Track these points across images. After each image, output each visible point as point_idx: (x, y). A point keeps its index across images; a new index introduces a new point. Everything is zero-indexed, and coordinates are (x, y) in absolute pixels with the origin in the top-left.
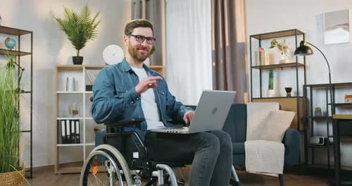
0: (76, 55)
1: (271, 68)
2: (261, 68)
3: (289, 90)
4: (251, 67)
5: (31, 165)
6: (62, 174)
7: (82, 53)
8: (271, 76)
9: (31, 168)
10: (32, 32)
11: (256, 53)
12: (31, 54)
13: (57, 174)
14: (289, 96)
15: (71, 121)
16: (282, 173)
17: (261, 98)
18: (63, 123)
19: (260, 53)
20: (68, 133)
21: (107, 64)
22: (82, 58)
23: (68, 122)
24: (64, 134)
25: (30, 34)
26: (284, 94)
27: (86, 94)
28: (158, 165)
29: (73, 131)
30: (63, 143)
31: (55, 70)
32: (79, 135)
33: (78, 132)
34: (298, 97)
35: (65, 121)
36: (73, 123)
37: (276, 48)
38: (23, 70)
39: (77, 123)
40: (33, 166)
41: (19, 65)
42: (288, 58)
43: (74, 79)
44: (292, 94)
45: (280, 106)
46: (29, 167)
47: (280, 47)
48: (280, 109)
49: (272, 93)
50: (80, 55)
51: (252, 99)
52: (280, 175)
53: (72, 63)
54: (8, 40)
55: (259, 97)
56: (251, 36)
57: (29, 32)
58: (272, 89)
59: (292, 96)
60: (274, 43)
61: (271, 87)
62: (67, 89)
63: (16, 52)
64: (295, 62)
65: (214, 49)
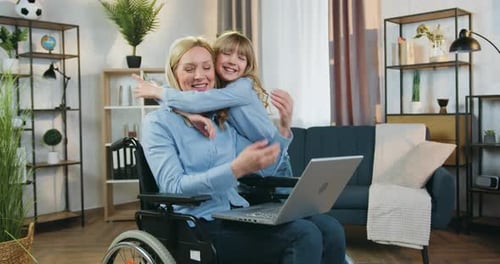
0: (131, 54)
1: (417, 69)
2: (402, 68)
3: (443, 103)
4: (386, 68)
5: (83, 207)
6: (115, 221)
7: (140, 51)
8: (416, 81)
9: (83, 210)
10: (78, 27)
11: (394, 45)
12: (78, 56)
13: (108, 222)
14: (444, 113)
16: (427, 244)
17: (402, 114)
19: (399, 45)
20: (122, 165)
22: (139, 58)
23: (121, 150)
24: (115, 167)
25: (76, 29)
26: (437, 109)
27: (146, 109)
29: (129, 162)
30: (116, 178)
31: (102, 76)
34: (457, 115)
36: (128, 150)
37: (425, 38)
38: (69, 79)
40: (86, 208)
41: (64, 74)
42: (442, 53)
43: (130, 88)
44: (450, 108)
45: (427, 131)
46: (80, 209)
47: (430, 36)
48: (429, 137)
49: (417, 108)
50: (137, 54)
51: (386, 115)
52: (424, 247)
53: (126, 66)
54: (45, 38)
55: (399, 112)
56: (386, 20)
57: (74, 26)
58: (418, 100)
59: (448, 112)
60: (421, 30)
61: (415, 97)
62: (120, 103)
63: (60, 55)
64: (454, 59)
65: (332, 39)
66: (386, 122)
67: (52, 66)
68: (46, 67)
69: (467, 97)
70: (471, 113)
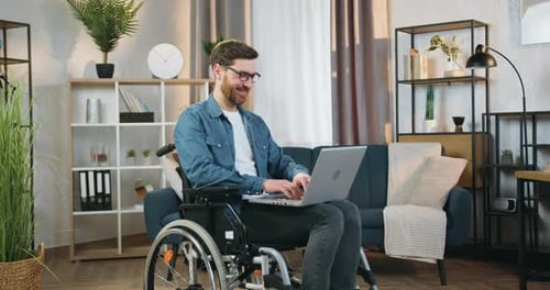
0: (102, 62)
1: (431, 84)
2: (414, 83)
3: (459, 121)
4: (398, 82)
6: (83, 261)
7: (112, 58)
8: (430, 97)
10: (28, 25)
11: (405, 58)
12: (29, 62)
14: (459, 132)
15: (95, 172)
16: (441, 258)
17: (414, 133)
18: (83, 176)
19: (412, 57)
20: (92, 193)
21: (153, 77)
22: (112, 67)
23: (91, 175)
24: (84, 195)
25: (26, 28)
26: (452, 128)
27: (122, 127)
28: (261, 249)
29: (100, 190)
30: (83, 210)
32: (109, 196)
33: (107, 192)
34: (473, 133)
35: (87, 172)
36: (99, 175)
37: (439, 50)
38: (14, 89)
39: (107, 176)
41: (6, 80)
42: (458, 68)
43: (99, 102)
44: (466, 127)
45: (443, 149)
47: (445, 48)
48: (443, 154)
49: (432, 126)
50: (109, 62)
51: (398, 135)
52: (439, 261)
55: (410, 132)
56: (397, 30)
57: (23, 25)
58: (432, 118)
59: (464, 131)
60: (435, 41)
61: (429, 115)
63: (1, 59)
64: (470, 74)
69: (483, 115)
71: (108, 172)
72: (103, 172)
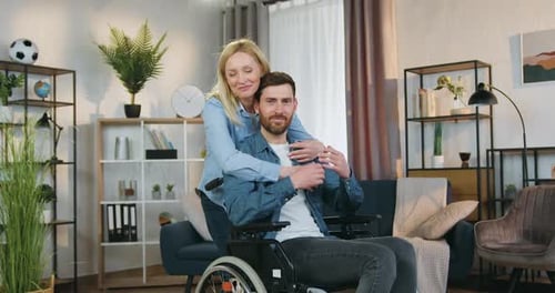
0: (129, 103)
1: (439, 120)
2: (423, 120)
3: (465, 157)
4: (407, 120)
5: (76, 274)
6: (109, 289)
7: (141, 98)
8: (438, 133)
10: (74, 72)
11: (414, 99)
12: (74, 104)
13: (102, 290)
14: (465, 167)
15: (122, 206)
17: (423, 169)
18: (111, 209)
19: (420, 96)
20: (119, 226)
21: (178, 116)
22: (139, 107)
23: (118, 209)
24: (112, 227)
25: (72, 75)
26: (458, 163)
27: (146, 164)
29: (126, 223)
30: (110, 241)
32: (135, 228)
33: (133, 224)
34: (478, 168)
35: (114, 206)
36: (126, 209)
37: (445, 90)
38: (61, 129)
39: (133, 209)
40: (78, 275)
41: (55, 122)
42: (462, 105)
43: (127, 140)
44: (471, 163)
45: (449, 184)
46: (73, 276)
47: (451, 88)
49: (440, 162)
50: (136, 103)
51: (408, 170)
53: (124, 116)
54: (39, 84)
55: (420, 167)
56: (406, 71)
57: (69, 71)
58: (440, 154)
59: (470, 166)
60: (442, 81)
61: (437, 152)
62: (116, 156)
63: (51, 102)
64: (474, 112)
65: (349, 89)
66: (407, 176)
67: (45, 115)
68: (40, 116)
69: (488, 151)
70: (493, 168)
71: (134, 205)
72: (130, 206)
